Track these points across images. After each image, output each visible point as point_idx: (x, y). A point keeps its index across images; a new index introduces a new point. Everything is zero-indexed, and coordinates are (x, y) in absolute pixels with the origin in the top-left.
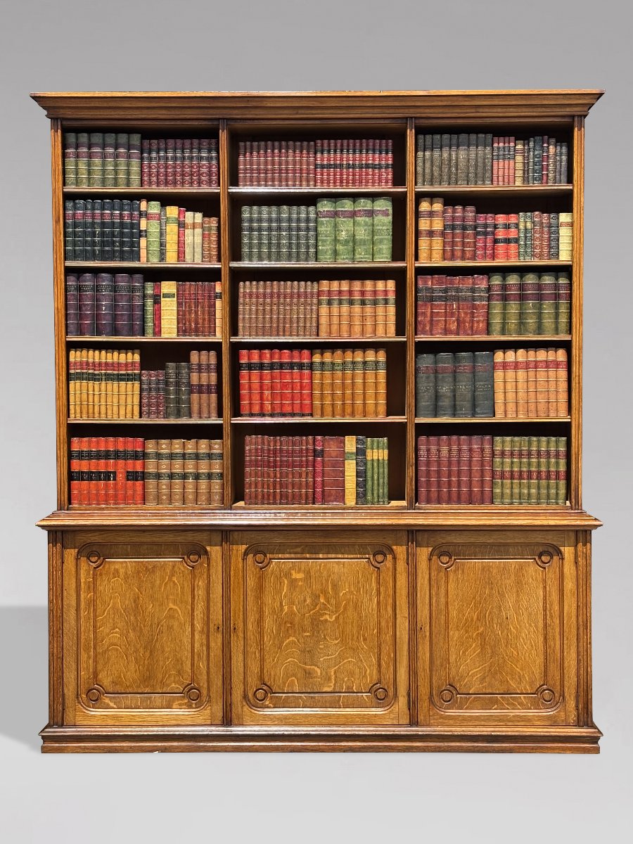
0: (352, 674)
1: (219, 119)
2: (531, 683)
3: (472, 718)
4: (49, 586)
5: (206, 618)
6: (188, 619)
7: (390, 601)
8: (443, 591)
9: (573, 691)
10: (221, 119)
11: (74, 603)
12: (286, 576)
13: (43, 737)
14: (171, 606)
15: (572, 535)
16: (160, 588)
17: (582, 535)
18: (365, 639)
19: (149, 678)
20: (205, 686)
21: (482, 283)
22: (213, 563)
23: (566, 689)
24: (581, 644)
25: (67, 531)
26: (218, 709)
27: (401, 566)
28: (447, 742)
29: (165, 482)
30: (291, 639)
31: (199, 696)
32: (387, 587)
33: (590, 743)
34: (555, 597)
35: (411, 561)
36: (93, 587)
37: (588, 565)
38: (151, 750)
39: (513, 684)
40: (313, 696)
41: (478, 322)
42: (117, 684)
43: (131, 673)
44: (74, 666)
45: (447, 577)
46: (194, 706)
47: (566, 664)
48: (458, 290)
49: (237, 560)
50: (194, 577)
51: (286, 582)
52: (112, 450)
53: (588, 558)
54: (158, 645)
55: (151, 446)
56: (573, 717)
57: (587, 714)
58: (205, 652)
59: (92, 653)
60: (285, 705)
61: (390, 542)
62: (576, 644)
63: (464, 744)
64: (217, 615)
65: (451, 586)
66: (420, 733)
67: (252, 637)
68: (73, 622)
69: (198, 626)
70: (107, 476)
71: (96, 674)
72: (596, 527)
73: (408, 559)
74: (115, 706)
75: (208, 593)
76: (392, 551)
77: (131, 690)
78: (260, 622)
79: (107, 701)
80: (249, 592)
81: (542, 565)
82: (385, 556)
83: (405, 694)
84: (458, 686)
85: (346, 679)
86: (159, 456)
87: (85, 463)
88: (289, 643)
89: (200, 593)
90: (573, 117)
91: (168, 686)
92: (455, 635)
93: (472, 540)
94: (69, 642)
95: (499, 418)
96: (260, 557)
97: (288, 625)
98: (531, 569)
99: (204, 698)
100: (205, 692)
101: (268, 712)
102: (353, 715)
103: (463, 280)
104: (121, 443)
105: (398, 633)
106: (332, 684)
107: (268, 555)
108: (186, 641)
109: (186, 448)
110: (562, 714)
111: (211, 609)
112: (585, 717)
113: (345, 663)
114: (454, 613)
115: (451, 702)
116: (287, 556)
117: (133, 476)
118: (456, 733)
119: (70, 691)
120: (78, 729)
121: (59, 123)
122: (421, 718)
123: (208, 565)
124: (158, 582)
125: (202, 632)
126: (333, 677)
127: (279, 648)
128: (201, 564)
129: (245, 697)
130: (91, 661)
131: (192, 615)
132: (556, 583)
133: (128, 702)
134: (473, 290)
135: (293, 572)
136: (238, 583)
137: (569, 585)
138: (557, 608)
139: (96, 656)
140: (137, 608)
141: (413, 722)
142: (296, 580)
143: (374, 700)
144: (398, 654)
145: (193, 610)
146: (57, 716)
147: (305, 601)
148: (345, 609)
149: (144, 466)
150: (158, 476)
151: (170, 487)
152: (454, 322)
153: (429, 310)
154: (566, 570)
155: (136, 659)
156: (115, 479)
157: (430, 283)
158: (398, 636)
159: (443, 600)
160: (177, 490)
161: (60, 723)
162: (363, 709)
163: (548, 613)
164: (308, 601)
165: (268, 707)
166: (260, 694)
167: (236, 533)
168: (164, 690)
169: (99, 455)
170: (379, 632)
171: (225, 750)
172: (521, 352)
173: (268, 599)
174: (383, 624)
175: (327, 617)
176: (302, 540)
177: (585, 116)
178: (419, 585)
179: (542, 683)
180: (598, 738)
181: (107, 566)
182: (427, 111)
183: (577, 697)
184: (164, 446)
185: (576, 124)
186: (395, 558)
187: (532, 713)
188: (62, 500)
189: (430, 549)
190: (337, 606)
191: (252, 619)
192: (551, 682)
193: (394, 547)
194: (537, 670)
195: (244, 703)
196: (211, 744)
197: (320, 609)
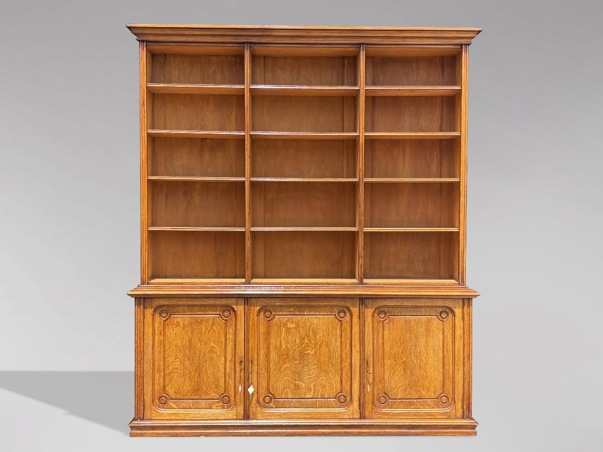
0: (324, 387)
1: (244, 43)
2: (435, 392)
3: (398, 414)
4: (135, 333)
5: (233, 353)
6: (223, 353)
7: (348, 341)
8: (381, 335)
9: (461, 397)
10: (246, 43)
11: (151, 343)
12: (284, 326)
13: (131, 427)
14: (212, 344)
15: (461, 301)
16: (205, 333)
17: (467, 301)
18: (332, 365)
19: (198, 390)
20: (233, 395)
22: (238, 317)
23: (456, 396)
24: (465, 369)
25: (147, 298)
26: (241, 409)
27: (355, 320)
28: (383, 429)
30: (287, 365)
31: (229, 401)
32: (346, 333)
33: (470, 429)
34: (450, 340)
35: (361, 316)
36: (163, 333)
37: (470, 320)
38: (199, 435)
39: (423, 393)
40: (300, 401)
42: (177, 393)
43: (187, 387)
44: (151, 382)
45: (383, 327)
46: (226, 407)
47: (456, 381)
49: (253, 316)
50: (226, 327)
51: (284, 330)
53: (470, 315)
54: (204, 369)
56: (460, 413)
57: (469, 411)
58: (233, 374)
59: (162, 374)
60: (283, 406)
61: (349, 305)
62: (462, 369)
63: (394, 431)
64: (241, 350)
65: (386, 333)
66: (367, 424)
67: (262, 364)
68: (150, 356)
69: (229, 357)
71: (164, 387)
72: (476, 296)
73: (359, 316)
74: (176, 407)
75: (235, 337)
76: (350, 311)
77: (186, 397)
78: (268, 354)
79: (171, 404)
80: (261, 336)
81: (441, 319)
82: (345, 313)
83: (357, 399)
84: (389, 394)
85: (320, 390)
88: (285, 368)
89: (231, 336)
90: (462, 45)
91: (210, 394)
92: (388, 362)
93: (399, 304)
94: (147, 367)
96: (268, 314)
97: (285, 356)
98: (435, 322)
99: (232, 402)
100: (232, 398)
101: (271, 411)
102: (325, 412)
105: (353, 362)
106: (312, 393)
107: (273, 313)
108: (221, 367)
110: (454, 411)
111: (237, 347)
112: (467, 412)
113: (320, 380)
114: (387, 349)
115: (385, 404)
116: (285, 313)
118: (389, 424)
119: (148, 398)
120: (153, 422)
121: (145, 44)
122: (367, 414)
123: (236, 319)
124: (204, 330)
125: (231, 361)
126: (313, 389)
127: (279, 371)
128: (231, 319)
129: (258, 401)
130: (161, 379)
131: (225, 351)
132: (450, 331)
133: (185, 405)
135: (288, 323)
136: (254, 330)
137: (459, 332)
138: (450, 346)
139: (164, 376)
140: (191, 346)
141: (362, 417)
142: (290, 328)
143: (338, 403)
144: (353, 375)
145: (226, 347)
146: (140, 414)
147: (295, 341)
148: (320, 346)
154: (457, 322)
155: (190, 378)
158: (353, 364)
159: (380, 341)
161: (142, 418)
162: (331, 409)
163: (445, 349)
164: (298, 341)
165: (273, 408)
166: (267, 399)
167: (253, 299)
168: (207, 397)
170: (341, 361)
171: (246, 435)
173: (273, 341)
174: (344, 356)
175: (309, 351)
176: (294, 304)
177: (469, 45)
178: (366, 332)
179: (441, 392)
180: (476, 426)
181: (172, 320)
182: (374, 39)
183: (463, 400)
185: (463, 49)
186: (351, 315)
187: (435, 410)
188: (144, 278)
189: (373, 310)
190: (316, 344)
191: (262, 352)
192: (447, 392)
193: (351, 309)
194: (438, 384)
195: (258, 405)
196: (237, 431)
197: (305, 346)
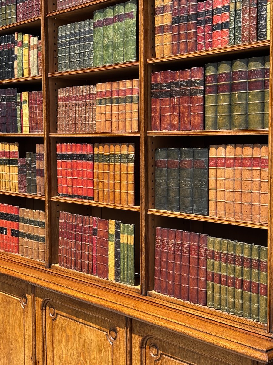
6: (23, 345)
12: (64, 330)
14: (16, 332)
16: (12, 317)
21: (197, 75)
27: (122, 346)
29: (31, 241)
41: (194, 116)
48: (178, 84)
49: (38, 309)
51: (64, 335)
54: (11, 357)
61: (115, 323)
64: (31, 348)
82: (116, 334)
86: (29, 222)
95: (212, 217)
96: (52, 310)
103: (182, 73)
107: (56, 310)
108: (22, 360)
124: (11, 313)
134: (190, 83)
142: (69, 336)
147: (73, 355)
149: (18, 227)
152: (175, 117)
153: (158, 106)
156: (6, 234)
157: (159, 79)
164: (75, 356)
172: (230, 148)
173: (56, 346)
186: (119, 338)
189: (141, 338)
193: (118, 328)
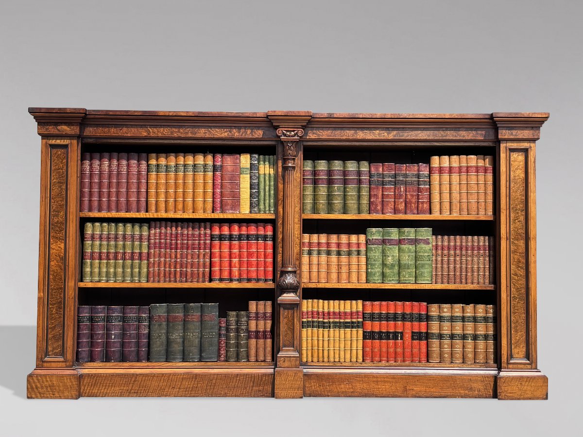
29: (447, 342)
52: (399, 312)
55: (434, 310)
70: (395, 336)
86: (441, 319)
87: (377, 323)
104: (408, 307)
109: (465, 311)
117: (417, 336)
149: (428, 327)
150: (441, 336)
151: (452, 346)
156: (402, 339)
160: (458, 349)
169: (387, 318)
184: (447, 309)
